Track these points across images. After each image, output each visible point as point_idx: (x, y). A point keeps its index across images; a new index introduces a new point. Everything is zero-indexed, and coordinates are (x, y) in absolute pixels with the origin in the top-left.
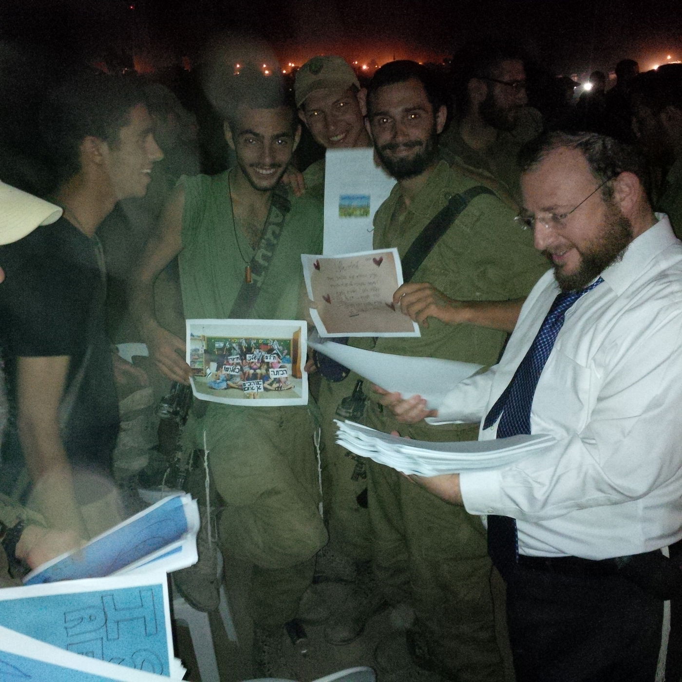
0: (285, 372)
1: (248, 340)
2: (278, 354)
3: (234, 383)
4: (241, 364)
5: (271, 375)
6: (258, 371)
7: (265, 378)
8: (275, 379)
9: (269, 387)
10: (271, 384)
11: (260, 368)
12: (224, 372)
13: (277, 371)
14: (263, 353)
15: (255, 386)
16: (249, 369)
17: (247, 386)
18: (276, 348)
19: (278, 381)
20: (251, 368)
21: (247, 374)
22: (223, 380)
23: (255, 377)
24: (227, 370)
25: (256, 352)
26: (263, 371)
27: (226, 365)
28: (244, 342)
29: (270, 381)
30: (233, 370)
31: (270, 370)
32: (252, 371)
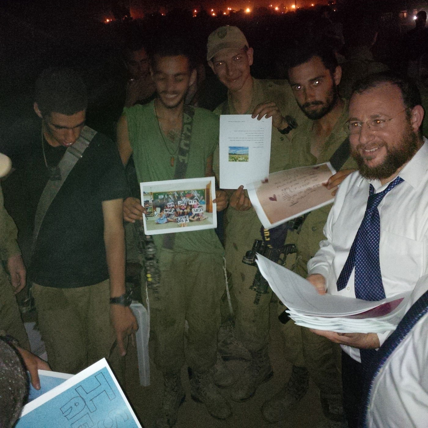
0: (201, 210)
1: (178, 192)
2: (197, 199)
3: (171, 219)
4: (175, 207)
5: (193, 212)
6: (185, 211)
7: (190, 214)
8: (196, 214)
9: (192, 219)
10: (193, 217)
11: (186, 209)
12: (165, 213)
13: (197, 210)
14: (188, 199)
15: (184, 219)
16: (180, 210)
17: (179, 219)
18: (196, 195)
19: (198, 215)
20: (181, 209)
21: (179, 213)
22: (164, 217)
23: (183, 214)
24: (166, 211)
25: (184, 199)
26: (188, 210)
27: (165, 208)
28: (176, 193)
29: (193, 216)
30: (170, 211)
31: (193, 209)
32: (181, 211)
